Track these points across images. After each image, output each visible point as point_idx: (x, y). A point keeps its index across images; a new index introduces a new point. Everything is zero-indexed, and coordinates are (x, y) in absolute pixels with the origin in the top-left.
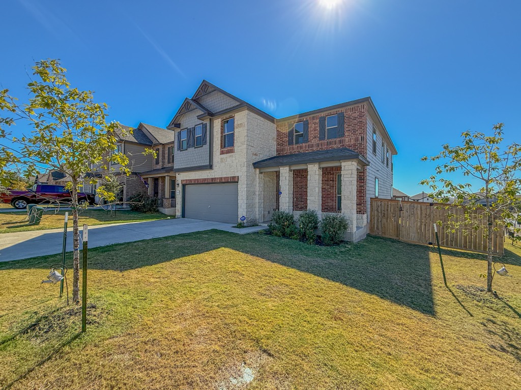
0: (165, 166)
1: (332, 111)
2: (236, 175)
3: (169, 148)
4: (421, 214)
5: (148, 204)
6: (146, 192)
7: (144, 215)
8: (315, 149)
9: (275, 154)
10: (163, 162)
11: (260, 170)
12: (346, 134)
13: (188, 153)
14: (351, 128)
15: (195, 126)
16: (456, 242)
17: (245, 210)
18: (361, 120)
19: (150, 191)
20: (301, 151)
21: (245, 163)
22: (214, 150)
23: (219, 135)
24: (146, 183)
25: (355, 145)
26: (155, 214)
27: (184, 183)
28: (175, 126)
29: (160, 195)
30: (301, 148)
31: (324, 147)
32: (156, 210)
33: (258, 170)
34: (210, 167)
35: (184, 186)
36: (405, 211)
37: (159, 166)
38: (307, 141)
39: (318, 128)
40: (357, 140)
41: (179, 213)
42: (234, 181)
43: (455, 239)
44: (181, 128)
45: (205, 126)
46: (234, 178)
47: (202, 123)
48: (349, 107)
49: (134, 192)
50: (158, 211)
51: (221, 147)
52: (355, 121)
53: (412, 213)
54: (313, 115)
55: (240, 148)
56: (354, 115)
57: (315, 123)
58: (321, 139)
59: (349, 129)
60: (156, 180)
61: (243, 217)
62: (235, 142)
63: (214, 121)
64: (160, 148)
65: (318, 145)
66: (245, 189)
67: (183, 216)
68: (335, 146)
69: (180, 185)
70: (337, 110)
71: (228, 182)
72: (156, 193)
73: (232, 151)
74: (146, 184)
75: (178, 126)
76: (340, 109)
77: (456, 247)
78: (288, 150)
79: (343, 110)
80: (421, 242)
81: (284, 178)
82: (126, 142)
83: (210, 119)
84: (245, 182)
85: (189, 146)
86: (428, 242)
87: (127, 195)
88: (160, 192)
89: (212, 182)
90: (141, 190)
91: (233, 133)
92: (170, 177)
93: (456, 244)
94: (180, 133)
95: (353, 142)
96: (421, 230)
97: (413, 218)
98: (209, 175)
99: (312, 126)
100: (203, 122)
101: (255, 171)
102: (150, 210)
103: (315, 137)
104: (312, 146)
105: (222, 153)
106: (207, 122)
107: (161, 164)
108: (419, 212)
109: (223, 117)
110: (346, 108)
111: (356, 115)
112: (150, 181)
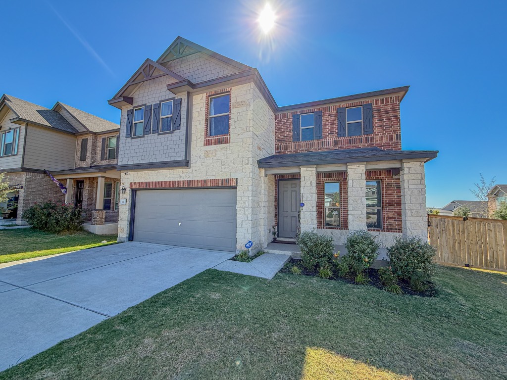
0: (95, 164)
1: (356, 101)
2: (233, 176)
3: (104, 139)
4: (454, 231)
5: (65, 220)
6: (61, 200)
7: (57, 237)
8: (332, 147)
9: (273, 153)
10: (93, 158)
11: (265, 171)
12: (376, 130)
13: (145, 142)
14: (382, 123)
15: (161, 101)
16: (497, 262)
17: (250, 231)
18: (395, 114)
19: (69, 199)
20: (312, 149)
21: (251, 159)
22: (193, 138)
23: (203, 118)
24: (62, 186)
25: (388, 145)
26: (76, 235)
27: (135, 187)
28: (124, 100)
29: (85, 204)
30: (312, 145)
31: (345, 146)
32: (79, 228)
33: (263, 171)
34: (186, 163)
35: (134, 192)
36: (434, 227)
37: (87, 163)
38: (320, 137)
39: (336, 122)
40: (391, 138)
41: (123, 234)
42: (230, 185)
43: (495, 260)
44: (134, 105)
45: (178, 103)
46: (228, 180)
47: (174, 98)
48: (379, 98)
49: (39, 200)
50: (82, 229)
51: (206, 135)
52: (387, 115)
53: (443, 229)
54: (328, 106)
55: (241, 136)
56: (386, 107)
57: (331, 116)
58: (339, 135)
59: (380, 124)
60: (79, 183)
61: (250, 242)
62: (232, 127)
63: (194, 97)
64: (90, 138)
65: (336, 143)
66: (250, 198)
67: (131, 238)
68: (360, 145)
69: (128, 190)
70: (362, 100)
71: (217, 187)
72: (78, 201)
73: (226, 141)
74: (63, 188)
75: (129, 100)
76: (367, 100)
77: (497, 269)
78: (291, 147)
79: (371, 100)
80: (456, 264)
81: (308, 184)
82: (28, 123)
83: (188, 93)
84: (250, 188)
85: (147, 131)
86: (464, 263)
87: (25, 205)
88: (85, 199)
89: (190, 186)
90: (52, 197)
91: (229, 115)
92: (106, 178)
93: (497, 266)
94: (131, 113)
95: (385, 141)
96: (455, 249)
97: (444, 235)
98: (183, 176)
99: (326, 119)
100: (174, 96)
101: (260, 172)
102: (68, 228)
103: (332, 133)
104: (328, 143)
105: (208, 143)
106: (183, 96)
107: (89, 160)
108: (451, 228)
109: (210, 90)
110: (375, 98)
111: (389, 107)
112: (69, 184)
